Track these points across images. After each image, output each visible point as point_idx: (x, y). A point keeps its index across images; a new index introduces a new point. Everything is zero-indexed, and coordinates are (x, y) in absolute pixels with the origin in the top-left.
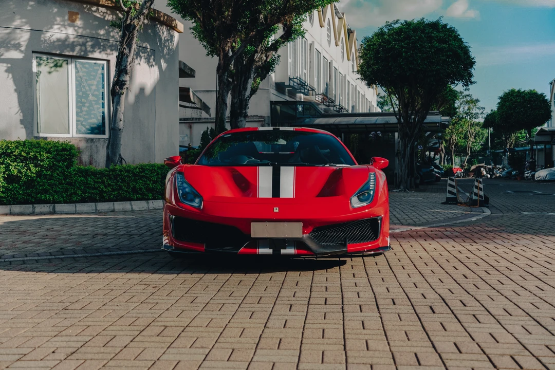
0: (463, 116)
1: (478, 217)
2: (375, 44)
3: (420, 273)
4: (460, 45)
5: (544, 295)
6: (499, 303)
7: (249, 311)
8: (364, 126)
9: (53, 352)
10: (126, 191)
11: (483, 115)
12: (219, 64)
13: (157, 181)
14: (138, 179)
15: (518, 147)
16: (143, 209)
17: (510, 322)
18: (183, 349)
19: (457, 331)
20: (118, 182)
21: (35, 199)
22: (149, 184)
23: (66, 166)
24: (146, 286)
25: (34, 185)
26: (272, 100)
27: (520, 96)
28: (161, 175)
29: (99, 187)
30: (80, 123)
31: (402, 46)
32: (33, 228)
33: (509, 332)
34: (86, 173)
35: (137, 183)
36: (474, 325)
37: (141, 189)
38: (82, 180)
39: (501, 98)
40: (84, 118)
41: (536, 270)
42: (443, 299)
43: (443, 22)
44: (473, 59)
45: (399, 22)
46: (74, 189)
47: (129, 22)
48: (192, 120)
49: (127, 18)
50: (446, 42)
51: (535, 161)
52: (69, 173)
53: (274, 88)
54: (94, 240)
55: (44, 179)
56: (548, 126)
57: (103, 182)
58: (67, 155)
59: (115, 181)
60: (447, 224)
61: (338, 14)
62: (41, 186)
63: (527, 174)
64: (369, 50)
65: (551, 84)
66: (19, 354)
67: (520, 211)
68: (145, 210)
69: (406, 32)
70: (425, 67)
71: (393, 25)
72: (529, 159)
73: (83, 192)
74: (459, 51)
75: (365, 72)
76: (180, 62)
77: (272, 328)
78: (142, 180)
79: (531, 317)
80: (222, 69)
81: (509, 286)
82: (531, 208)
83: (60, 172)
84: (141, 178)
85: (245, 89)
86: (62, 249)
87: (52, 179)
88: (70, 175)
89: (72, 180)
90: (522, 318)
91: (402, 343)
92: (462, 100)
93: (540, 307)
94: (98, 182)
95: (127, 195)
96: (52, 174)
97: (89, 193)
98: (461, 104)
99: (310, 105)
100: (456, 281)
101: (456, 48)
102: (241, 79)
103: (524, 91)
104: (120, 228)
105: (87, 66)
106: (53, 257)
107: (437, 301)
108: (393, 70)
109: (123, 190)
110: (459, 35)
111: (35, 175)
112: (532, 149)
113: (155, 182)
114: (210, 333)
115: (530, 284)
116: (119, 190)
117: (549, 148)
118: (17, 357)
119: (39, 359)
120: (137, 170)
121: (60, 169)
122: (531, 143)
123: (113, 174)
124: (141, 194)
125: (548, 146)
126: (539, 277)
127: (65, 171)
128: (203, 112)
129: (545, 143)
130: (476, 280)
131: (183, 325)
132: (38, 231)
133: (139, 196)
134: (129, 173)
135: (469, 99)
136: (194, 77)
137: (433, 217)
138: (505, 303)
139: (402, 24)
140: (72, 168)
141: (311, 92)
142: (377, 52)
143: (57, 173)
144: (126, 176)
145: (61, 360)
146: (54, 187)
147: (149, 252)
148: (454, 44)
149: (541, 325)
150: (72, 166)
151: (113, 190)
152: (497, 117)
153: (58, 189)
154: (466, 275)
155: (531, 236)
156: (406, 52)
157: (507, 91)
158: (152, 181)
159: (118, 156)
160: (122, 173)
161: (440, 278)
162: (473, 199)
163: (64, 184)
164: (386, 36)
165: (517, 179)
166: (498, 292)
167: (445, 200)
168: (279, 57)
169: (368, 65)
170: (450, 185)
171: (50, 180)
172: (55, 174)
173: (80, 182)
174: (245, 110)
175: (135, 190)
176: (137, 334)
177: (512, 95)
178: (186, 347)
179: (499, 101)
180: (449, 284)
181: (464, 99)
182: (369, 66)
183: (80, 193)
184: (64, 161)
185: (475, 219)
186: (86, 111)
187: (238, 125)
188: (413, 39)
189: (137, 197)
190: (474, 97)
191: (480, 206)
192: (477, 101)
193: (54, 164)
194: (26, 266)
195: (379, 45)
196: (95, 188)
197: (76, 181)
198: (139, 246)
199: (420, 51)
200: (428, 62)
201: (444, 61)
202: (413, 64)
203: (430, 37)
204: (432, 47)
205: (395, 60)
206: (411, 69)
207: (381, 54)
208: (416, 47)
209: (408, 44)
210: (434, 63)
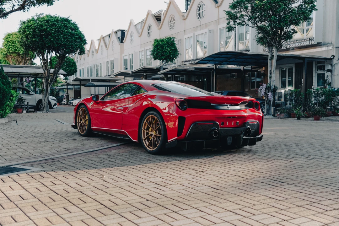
31: (51, 29)
51: (69, 95)
63: (64, 102)
70: (65, 43)
117: (78, 88)
122: (67, 85)
142: (34, 31)
156: (54, 34)
188: (58, 26)
199: (62, 34)
200: (66, 40)
201: (75, 41)
202: (58, 40)
203: (66, 26)
204: (68, 32)
205: (47, 37)
206: (57, 43)
207: (37, 32)
208: (59, 31)
209: (55, 29)
210: (70, 41)
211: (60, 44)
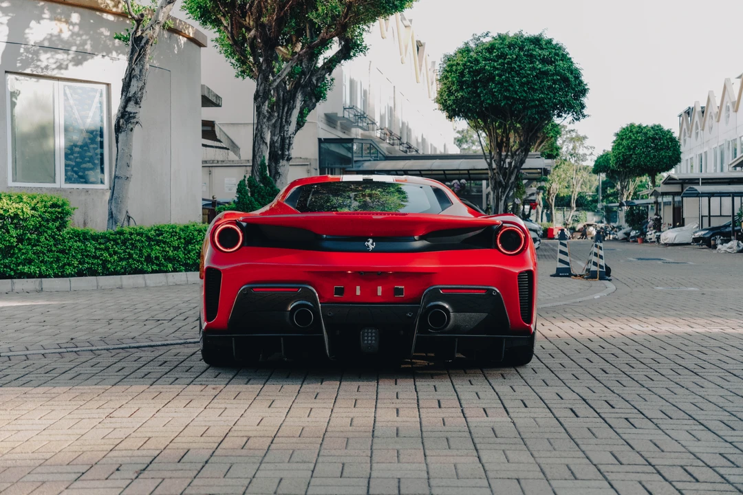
0: (566, 158)
1: (602, 294)
2: (458, 64)
3: (547, 367)
4: (569, 67)
5: (706, 393)
6: (654, 404)
7: (346, 417)
8: (442, 172)
9: (118, 470)
10: (138, 261)
11: (592, 156)
12: (257, 91)
13: (179, 248)
14: (155, 245)
15: (638, 199)
16: (161, 285)
17: (673, 427)
18: (281, 464)
19: (611, 438)
20: (127, 248)
21: (15, 271)
22: (168, 252)
23: (57, 228)
24: (203, 387)
25: (14, 254)
26: (320, 137)
27: (641, 132)
28: (184, 239)
29: (102, 255)
30: (69, 168)
31: (494, 67)
32: (21, 312)
33: (673, 439)
34: (83, 237)
35: (152, 250)
36: (629, 431)
37: (157, 258)
38: (78, 247)
39: (617, 135)
40: (75, 162)
41: (690, 363)
42: (584, 400)
43: (547, 36)
44: (586, 85)
45: (490, 34)
46: (68, 258)
47: (139, 33)
48: (213, 163)
49: (137, 28)
50: (551, 63)
51: (661, 218)
52: (61, 236)
53: (324, 120)
54: (110, 326)
55: (28, 245)
56: (676, 172)
57: (107, 249)
58: (59, 213)
59: (123, 247)
60: (564, 303)
61: (404, 21)
62: (23, 254)
63: (651, 235)
64: (451, 71)
65: (680, 116)
66: (75, 473)
67: (653, 286)
68: (163, 286)
69: (500, 49)
70: (525, 95)
71: (481, 39)
72: (652, 215)
73: (80, 263)
74: (568, 75)
75: (445, 100)
76: (203, 86)
77: (384, 438)
78: (159, 246)
79: (696, 420)
80: (260, 97)
81: (661, 383)
82: (665, 282)
83: (49, 236)
84: (158, 243)
85: (288, 123)
86: (72, 339)
87: (39, 245)
88: (63, 240)
89: (65, 246)
90: (686, 422)
91: (548, 454)
92: (565, 137)
93: (705, 409)
94: (100, 249)
95: (138, 266)
96: (39, 238)
97: (88, 263)
98: (564, 142)
99: (371, 144)
100: (595, 377)
101: (564, 70)
102: (283, 109)
103: (647, 126)
104: (140, 310)
105: (80, 91)
106: (65, 350)
107: (576, 401)
108: (482, 99)
109: (134, 260)
110: (568, 53)
111: (15, 240)
112: (656, 203)
113: (176, 248)
114: (307, 445)
115: (686, 380)
116: (128, 259)
117: (679, 202)
118: (75, 476)
119: (104, 478)
120: (153, 232)
121: (49, 232)
122: (655, 194)
123: (120, 238)
124: (157, 265)
125: (678, 199)
126: (695, 371)
127: (56, 234)
128: (231, 153)
129: (674, 194)
130: (619, 376)
131: (270, 435)
132: (30, 315)
133: (155, 267)
134: (142, 236)
135: (574, 135)
136: (221, 106)
137: (544, 294)
138: (661, 404)
139: (493, 38)
140: (65, 230)
141: (371, 126)
142: (462, 74)
143: (46, 237)
144: (138, 240)
145: (132, 479)
146: (41, 255)
147: (190, 343)
148: (562, 65)
149: (710, 430)
150: (65, 228)
151: (121, 259)
152: (612, 160)
153: (46, 258)
154: (605, 369)
155: (674, 318)
156: (500, 76)
157: (624, 126)
158: (173, 247)
159: (124, 213)
160: (133, 237)
161: (574, 373)
162: (591, 270)
163: (54, 251)
164: (472, 54)
165: (637, 242)
166: (650, 390)
167: (554, 272)
168: (332, 80)
169: (450, 91)
170: (561, 252)
171: (35, 246)
172: (42, 239)
173: (75, 249)
174: (288, 150)
175: (149, 259)
176: (215, 447)
177: (631, 131)
178: (283, 462)
179: (615, 138)
180: (587, 381)
181: (568, 136)
182: (450, 93)
183: (76, 263)
184: (54, 221)
185: (598, 297)
186: (79, 152)
187: (279, 171)
188: (509, 58)
189: (152, 269)
190: (581, 134)
191: (600, 279)
192: (585, 138)
193: (41, 225)
194: (31, 362)
195: (464, 65)
196: (95, 257)
197: (70, 247)
198: (173, 335)
199: (518, 74)
200: (529, 89)
201: (550, 87)
202: (509, 90)
203: (531, 56)
204: (534, 69)
205: (485, 86)
206: (506, 98)
207: (467, 78)
208: (512, 69)
209: (503, 64)
210: (537, 89)
211: (514, 98)
